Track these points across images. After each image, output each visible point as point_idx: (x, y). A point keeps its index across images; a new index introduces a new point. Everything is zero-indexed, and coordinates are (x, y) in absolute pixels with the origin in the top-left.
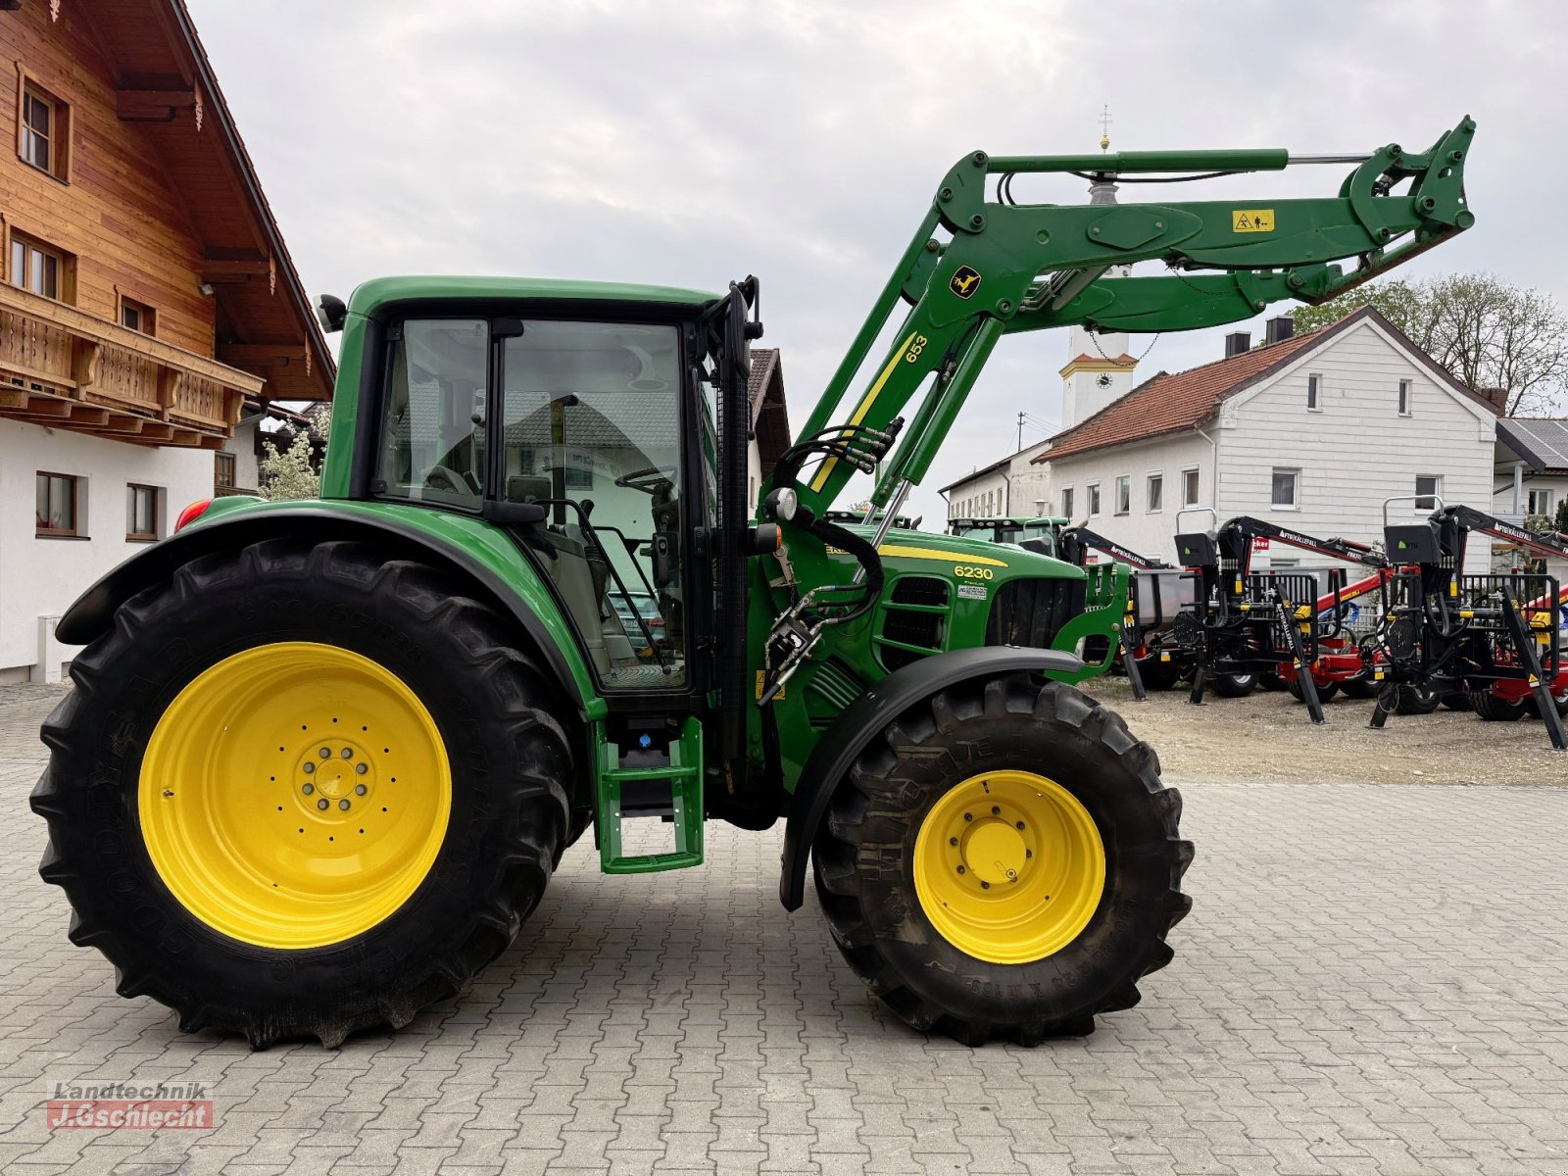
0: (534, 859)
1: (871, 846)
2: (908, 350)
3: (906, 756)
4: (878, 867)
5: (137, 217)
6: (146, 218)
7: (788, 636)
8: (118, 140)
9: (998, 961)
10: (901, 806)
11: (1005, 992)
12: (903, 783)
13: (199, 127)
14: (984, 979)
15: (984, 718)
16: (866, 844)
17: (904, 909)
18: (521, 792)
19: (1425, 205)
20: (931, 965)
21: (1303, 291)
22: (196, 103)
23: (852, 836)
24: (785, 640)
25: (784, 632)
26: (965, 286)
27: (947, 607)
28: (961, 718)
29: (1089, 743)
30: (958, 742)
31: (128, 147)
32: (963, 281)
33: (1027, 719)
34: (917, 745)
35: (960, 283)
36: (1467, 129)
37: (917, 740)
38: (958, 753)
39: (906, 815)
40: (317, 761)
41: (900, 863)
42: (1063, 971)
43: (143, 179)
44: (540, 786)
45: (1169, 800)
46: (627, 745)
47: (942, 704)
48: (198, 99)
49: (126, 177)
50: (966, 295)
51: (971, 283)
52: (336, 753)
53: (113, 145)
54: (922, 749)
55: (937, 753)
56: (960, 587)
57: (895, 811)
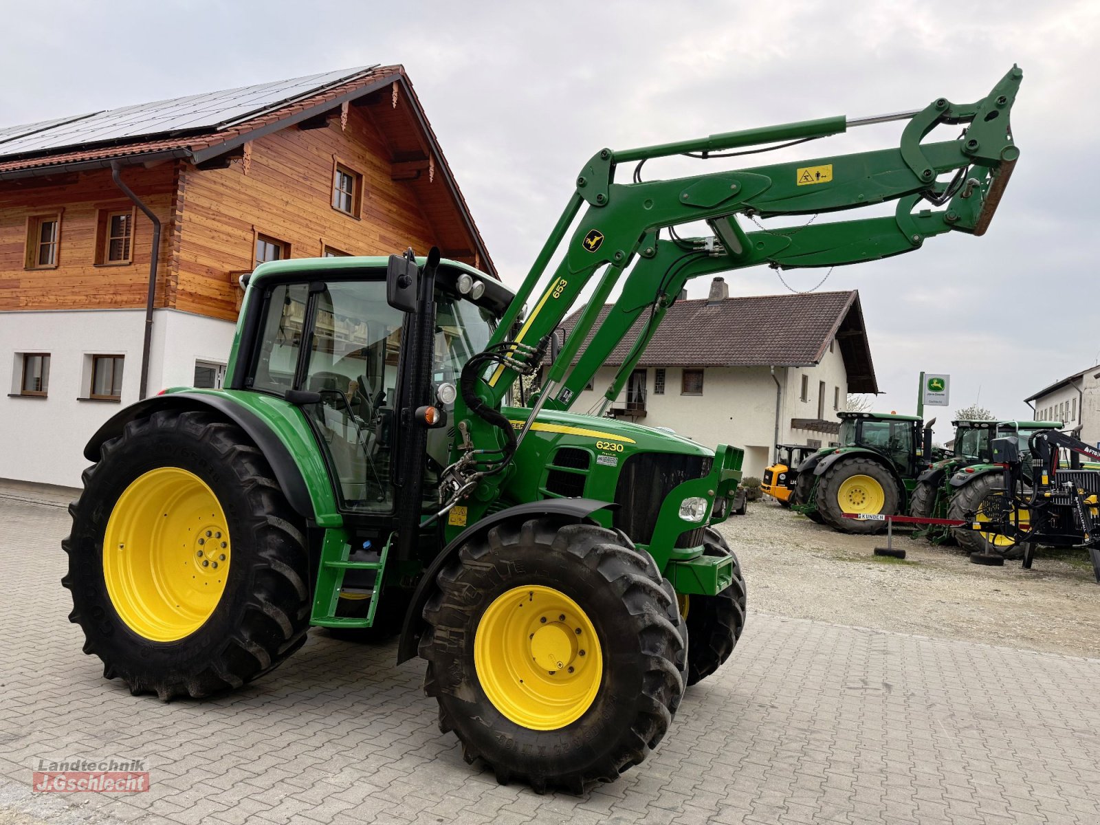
0: (260, 607)
1: (443, 627)
2: (554, 290)
3: (468, 567)
4: (446, 643)
5: (401, 235)
6: (406, 236)
7: (451, 483)
8: (392, 193)
9: (525, 725)
10: (463, 602)
11: (521, 748)
12: (466, 586)
13: (431, 180)
14: (509, 736)
15: (519, 545)
16: (440, 626)
17: (462, 676)
18: (257, 565)
19: (967, 146)
20: (475, 718)
21: (958, 224)
22: (430, 166)
23: (433, 619)
24: (450, 485)
25: (449, 479)
26: (592, 243)
27: (587, 471)
28: (505, 544)
29: (588, 571)
30: (501, 561)
31: (398, 196)
32: (592, 241)
33: (547, 549)
34: (476, 560)
35: (590, 242)
36: (1014, 77)
37: (476, 557)
38: (501, 568)
39: (466, 609)
40: (206, 538)
41: (463, 643)
42: (563, 741)
43: (405, 213)
44: (266, 563)
45: (645, 621)
46: (356, 546)
47: (494, 533)
48: (432, 164)
49: (396, 213)
50: (593, 250)
51: (597, 241)
52: (213, 535)
53: (389, 195)
54: (478, 564)
55: (488, 567)
56: (599, 456)
57: (459, 605)
